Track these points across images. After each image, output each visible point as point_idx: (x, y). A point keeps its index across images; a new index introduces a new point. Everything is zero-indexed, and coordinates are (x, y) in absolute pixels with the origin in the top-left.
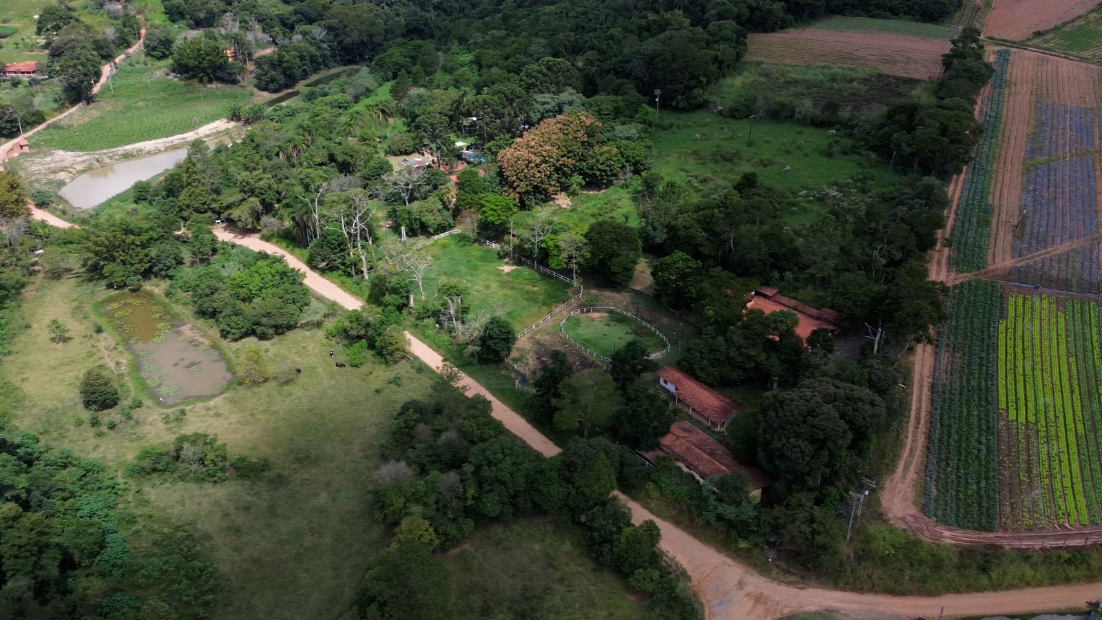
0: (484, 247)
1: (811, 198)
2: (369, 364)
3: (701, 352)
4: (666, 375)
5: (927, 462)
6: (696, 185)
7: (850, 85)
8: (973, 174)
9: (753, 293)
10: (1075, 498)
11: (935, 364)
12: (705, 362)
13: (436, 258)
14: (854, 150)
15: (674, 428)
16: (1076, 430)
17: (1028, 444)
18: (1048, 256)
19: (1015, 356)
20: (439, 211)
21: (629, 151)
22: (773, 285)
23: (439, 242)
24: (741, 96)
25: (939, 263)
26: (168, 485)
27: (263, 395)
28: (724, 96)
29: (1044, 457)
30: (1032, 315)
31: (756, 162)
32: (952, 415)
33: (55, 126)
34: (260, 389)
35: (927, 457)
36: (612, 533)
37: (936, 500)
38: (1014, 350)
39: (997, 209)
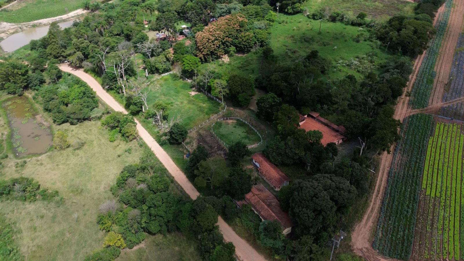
0: (185, 81)
1: (344, 64)
2: (119, 141)
3: (273, 149)
4: (256, 158)
5: (379, 217)
6: (289, 54)
7: (374, 3)
8: (428, 54)
9: (306, 116)
10: (454, 243)
11: (393, 160)
12: (274, 154)
13: (161, 86)
14: (370, 39)
15: (254, 189)
16: (461, 203)
17: (434, 209)
18: (460, 101)
19: (435, 157)
20: (165, 62)
21: (259, 35)
22: (318, 111)
23: (164, 77)
24: (319, 7)
25: (404, 103)
26: (9, 201)
27: (65, 155)
28: (311, 7)
29: (441, 217)
30: (447, 135)
31: (321, 43)
32: (397, 190)
33: (5, 10)
34: (65, 151)
35: (380, 213)
36: (210, 248)
37: (380, 240)
38: (435, 154)
39: (437, 75)
